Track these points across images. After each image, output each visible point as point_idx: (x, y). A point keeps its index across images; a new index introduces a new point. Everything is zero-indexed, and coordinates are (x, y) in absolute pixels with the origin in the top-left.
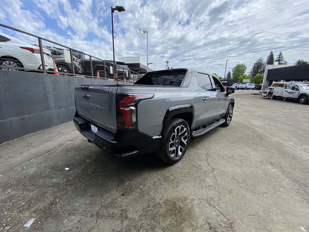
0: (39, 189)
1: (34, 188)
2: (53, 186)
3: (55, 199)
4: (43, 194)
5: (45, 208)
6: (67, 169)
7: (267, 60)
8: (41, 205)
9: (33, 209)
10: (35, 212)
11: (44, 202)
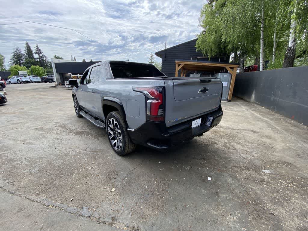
0: (246, 186)
1: (249, 190)
2: (236, 178)
3: (243, 170)
4: (247, 179)
5: (253, 171)
6: (209, 179)
7: (25, 51)
8: (253, 174)
9: (260, 177)
10: (260, 174)
11: (250, 174)
